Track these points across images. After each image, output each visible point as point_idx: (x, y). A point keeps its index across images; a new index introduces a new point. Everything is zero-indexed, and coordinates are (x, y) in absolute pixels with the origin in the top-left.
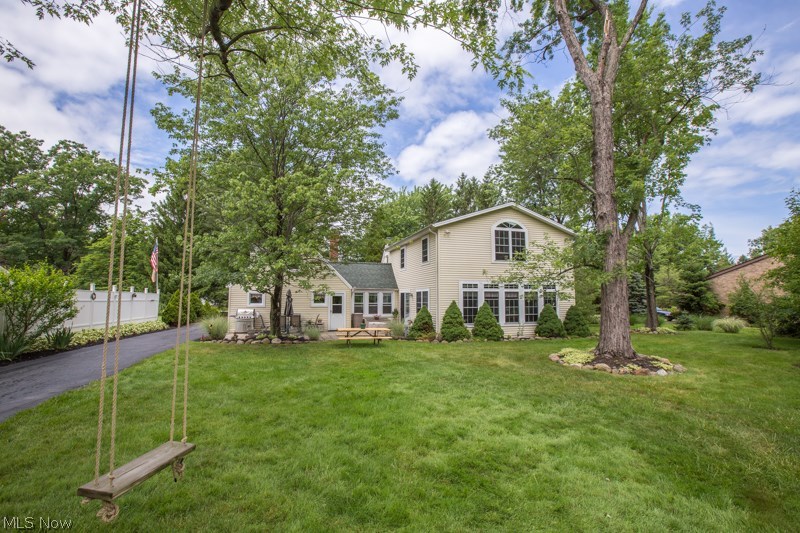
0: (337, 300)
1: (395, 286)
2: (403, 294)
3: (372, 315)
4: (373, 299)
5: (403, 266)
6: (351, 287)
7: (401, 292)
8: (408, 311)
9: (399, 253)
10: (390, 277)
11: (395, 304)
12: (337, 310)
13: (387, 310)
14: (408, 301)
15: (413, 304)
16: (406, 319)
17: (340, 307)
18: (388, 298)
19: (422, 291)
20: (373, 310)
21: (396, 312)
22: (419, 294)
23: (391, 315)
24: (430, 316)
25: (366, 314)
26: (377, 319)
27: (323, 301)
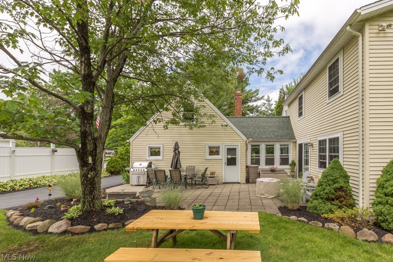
0: (231, 151)
1: (292, 137)
2: (301, 145)
3: (268, 167)
4: (270, 150)
5: (300, 114)
6: (245, 139)
7: (298, 143)
8: (307, 163)
9: (296, 104)
10: (287, 129)
11: (293, 156)
12: (232, 162)
13: (284, 161)
14: (307, 152)
15: (314, 156)
16: (305, 174)
17: (235, 159)
18: (284, 150)
19: (327, 138)
20: (270, 161)
21: (293, 164)
22: (322, 143)
23: (288, 167)
24: (346, 177)
25: (263, 166)
26: (273, 171)
27: (217, 153)
